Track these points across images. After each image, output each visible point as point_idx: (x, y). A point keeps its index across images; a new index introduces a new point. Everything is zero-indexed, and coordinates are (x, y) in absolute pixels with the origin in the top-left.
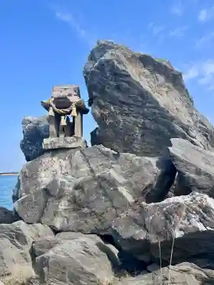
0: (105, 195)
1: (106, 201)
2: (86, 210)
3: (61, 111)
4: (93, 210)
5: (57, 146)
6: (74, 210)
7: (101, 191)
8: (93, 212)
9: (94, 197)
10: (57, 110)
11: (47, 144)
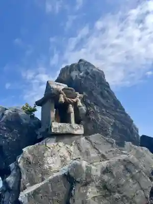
0: (132, 177)
1: (134, 184)
2: (117, 195)
3: (70, 100)
4: (125, 193)
5: (64, 131)
6: (105, 196)
7: (128, 175)
8: (124, 196)
9: (123, 181)
10: (67, 98)
11: (56, 128)
